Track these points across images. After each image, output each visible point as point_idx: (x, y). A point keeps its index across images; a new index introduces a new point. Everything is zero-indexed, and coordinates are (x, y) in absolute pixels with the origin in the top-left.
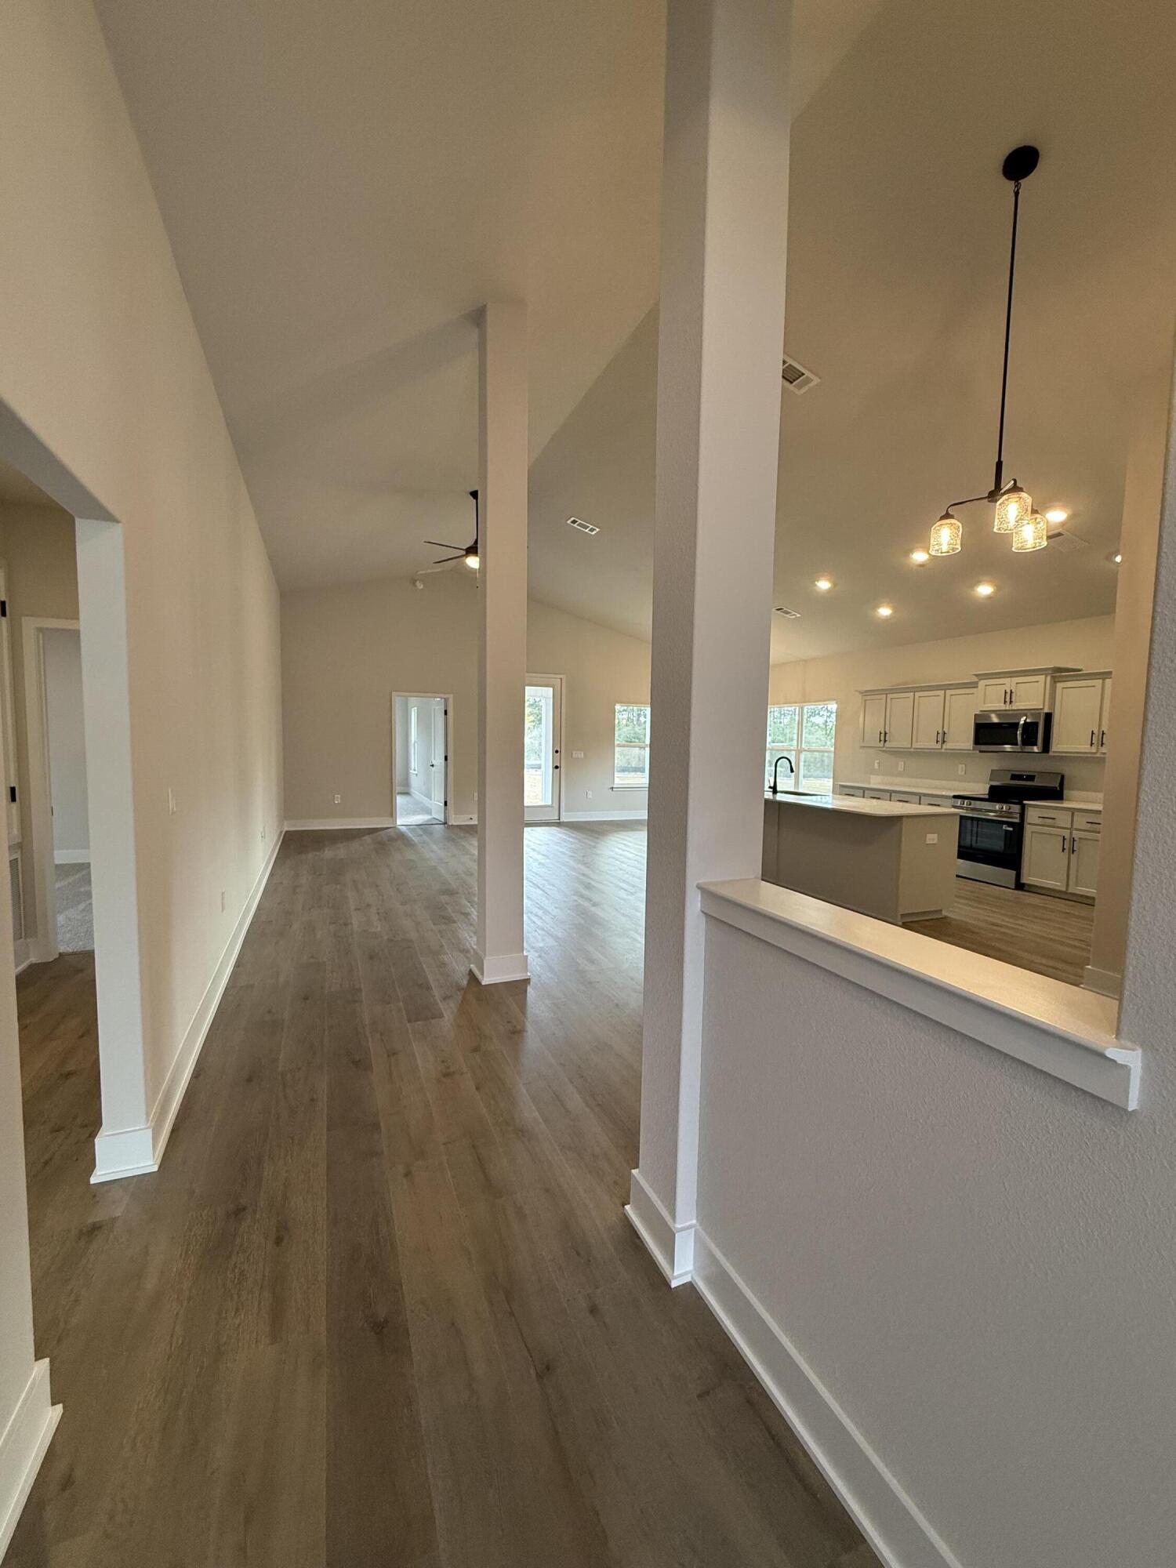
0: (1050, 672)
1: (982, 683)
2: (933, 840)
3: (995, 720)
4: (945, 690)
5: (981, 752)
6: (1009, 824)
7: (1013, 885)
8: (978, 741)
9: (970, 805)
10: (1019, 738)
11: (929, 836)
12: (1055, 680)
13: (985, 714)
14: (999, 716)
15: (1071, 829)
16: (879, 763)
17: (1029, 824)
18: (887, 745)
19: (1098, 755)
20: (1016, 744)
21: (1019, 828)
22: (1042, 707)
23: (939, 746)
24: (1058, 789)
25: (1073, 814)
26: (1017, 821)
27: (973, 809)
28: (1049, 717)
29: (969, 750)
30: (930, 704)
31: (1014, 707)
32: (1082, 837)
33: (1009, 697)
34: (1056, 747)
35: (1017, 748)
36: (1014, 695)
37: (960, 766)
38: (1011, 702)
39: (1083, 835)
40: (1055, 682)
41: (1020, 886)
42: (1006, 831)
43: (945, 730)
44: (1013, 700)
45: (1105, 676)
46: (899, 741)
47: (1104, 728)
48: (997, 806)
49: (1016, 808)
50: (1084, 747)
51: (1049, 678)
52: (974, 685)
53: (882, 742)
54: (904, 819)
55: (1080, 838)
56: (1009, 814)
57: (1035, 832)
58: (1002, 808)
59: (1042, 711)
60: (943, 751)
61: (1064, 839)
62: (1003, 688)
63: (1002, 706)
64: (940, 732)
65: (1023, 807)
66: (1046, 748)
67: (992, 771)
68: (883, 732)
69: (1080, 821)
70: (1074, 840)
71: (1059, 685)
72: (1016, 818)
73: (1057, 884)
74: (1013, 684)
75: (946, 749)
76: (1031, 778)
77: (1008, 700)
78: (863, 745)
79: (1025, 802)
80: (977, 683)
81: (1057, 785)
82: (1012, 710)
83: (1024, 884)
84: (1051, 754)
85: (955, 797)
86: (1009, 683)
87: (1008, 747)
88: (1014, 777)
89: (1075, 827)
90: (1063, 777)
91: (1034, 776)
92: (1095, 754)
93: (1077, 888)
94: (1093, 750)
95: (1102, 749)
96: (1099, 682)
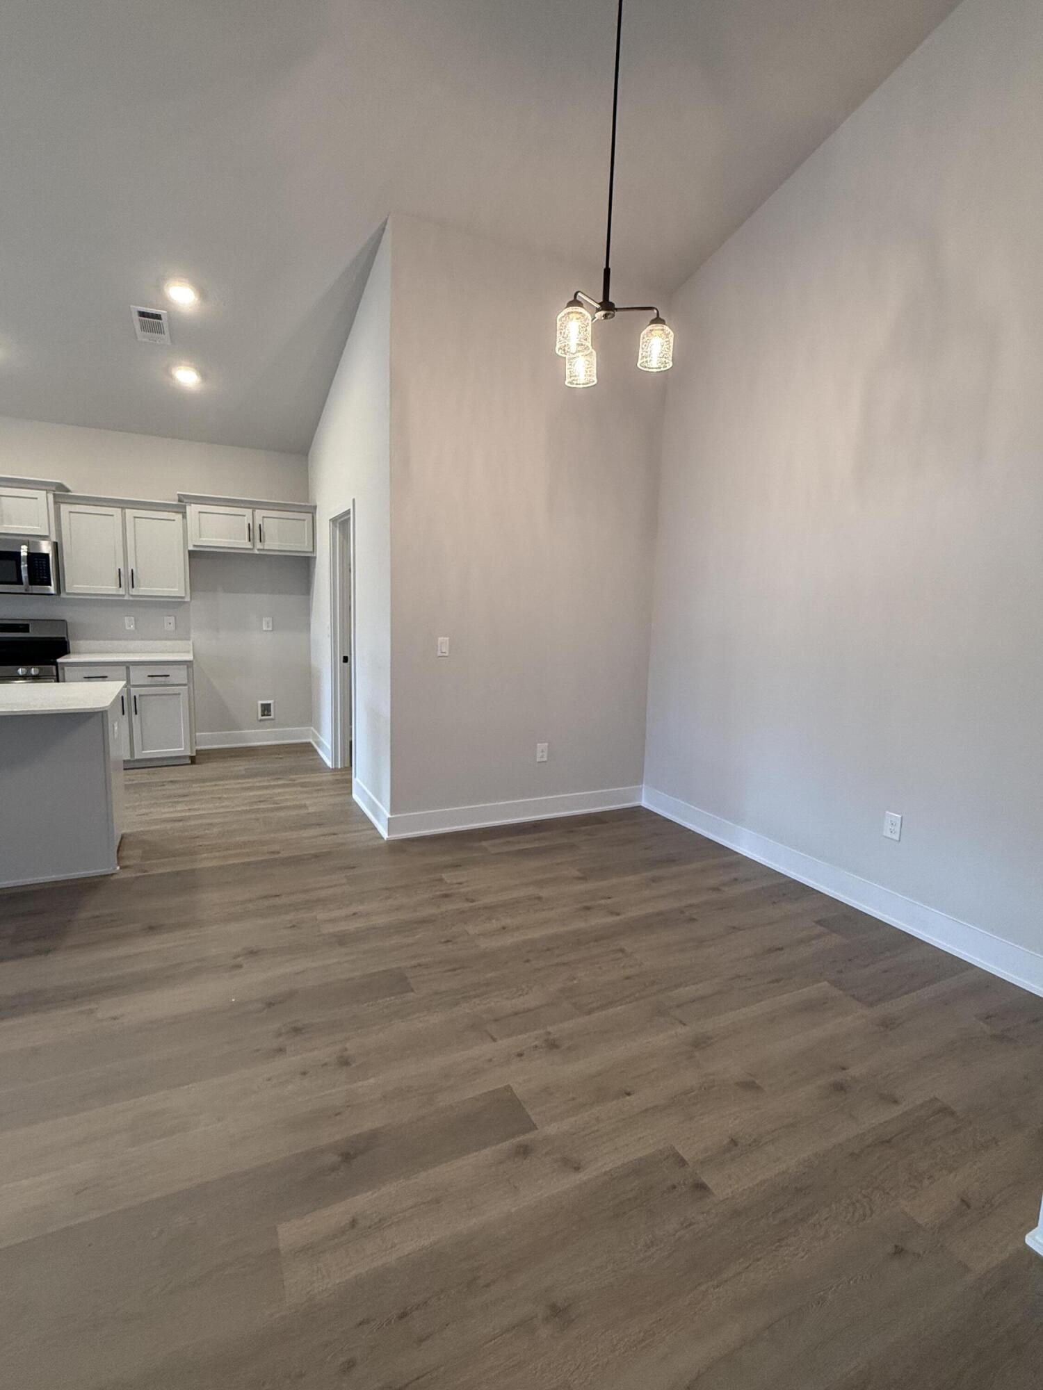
0: (51, 489)
10: (24, 574)
12: (59, 502)
15: (128, 686)
19: (126, 598)
20: (22, 584)
22: (47, 535)
24: (63, 639)
25: (128, 668)
28: (58, 547)
32: (142, 693)
34: (73, 586)
35: (24, 589)
39: (143, 691)
40: (59, 504)
45: (125, 506)
47: (132, 566)
49: (50, 670)
50: (111, 589)
51: (51, 496)
55: (140, 696)
58: (29, 671)
59: (48, 540)
61: (123, 699)
65: (56, 664)
66: (61, 588)
69: (139, 676)
70: (136, 699)
71: (66, 509)
76: (25, 628)
79: (59, 660)
81: (65, 635)
84: (64, 596)
87: (12, 588)
88: (2, 628)
89: (132, 683)
90: (66, 623)
91: (28, 625)
92: (123, 596)
93: (143, 752)
94: (122, 592)
95: (134, 592)
96: (117, 512)
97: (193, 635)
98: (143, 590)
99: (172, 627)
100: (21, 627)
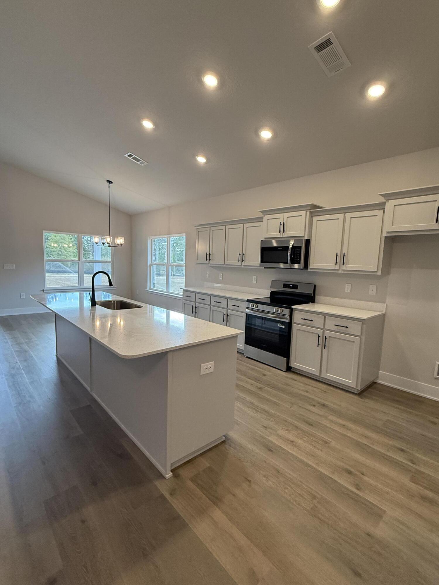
0: (309, 208)
1: (266, 218)
2: (209, 369)
3: (275, 245)
4: (244, 224)
5: (265, 268)
6: (283, 323)
7: (284, 368)
8: (263, 261)
9: (257, 307)
10: (289, 258)
11: (204, 366)
12: (312, 215)
13: (268, 240)
14: (277, 242)
15: (323, 329)
16: (209, 274)
17: (296, 323)
18: (211, 262)
19: (340, 272)
20: (287, 263)
21: (289, 325)
22: (303, 235)
23: (240, 263)
24: (312, 295)
25: (325, 317)
26: (287, 321)
27: (259, 311)
28: (308, 242)
29: (258, 266)
30: (235, 232)
31: (286, 235)
33: (283, 227)
34: (313, 264)
35: (288, 266)
36: (285, 226)
37: (254, 277)
38: (284, 231)
39: (332, 334)
40: (312, 216)
41: (289, 369)
42: (280, 328)
43: (243, 252)
44: (285, 230)
45: (346, 211)
46: (217, 260)
47: (345, 251)
48: (275, 309)
49: (287, 311)
50: (331, 265)
51: (308, 213)
52: (260, 220)
53: (208, 260)
54: (170, 356)
55: (330, 337)
56: (282, 315)
57: (299, 330)
58: (278, 311)
59: (303, 238)
60: (243, 267)
61: (319, 336)
62: (278, 221)
63: (277, 234)
64: (241, 253)
65: (292, 310)
66: (306, 266)
67: (272, 280)
68: (208, 253)
69: (330, 324)
70: (326, 338)
71: (315, 219)
72: (287, 319)
73: (313, 370)
74: (285, 218)
75: (244, 266)
76: (295, 287)
77: (282, 230)
78: (198, 262)
79: (293, 307)
80: (262, 218)
81: (312, 293)
82: (284, 237)
83: (291, 367)
84: (309, 270)
85: (248, 301)
86: (283, 217)
87: (282, 265)
88: (286, 286)
89: (326, 328)
90: (315, 286)
91: (297, 286)
92: (338, 270)
93: (327, 374)
94: (337, 267)
95: (344, 268)
96: (341, 216)
97: (388, 300)
98: (351, 266)
99: (374, 293)
100: (295, 286)
